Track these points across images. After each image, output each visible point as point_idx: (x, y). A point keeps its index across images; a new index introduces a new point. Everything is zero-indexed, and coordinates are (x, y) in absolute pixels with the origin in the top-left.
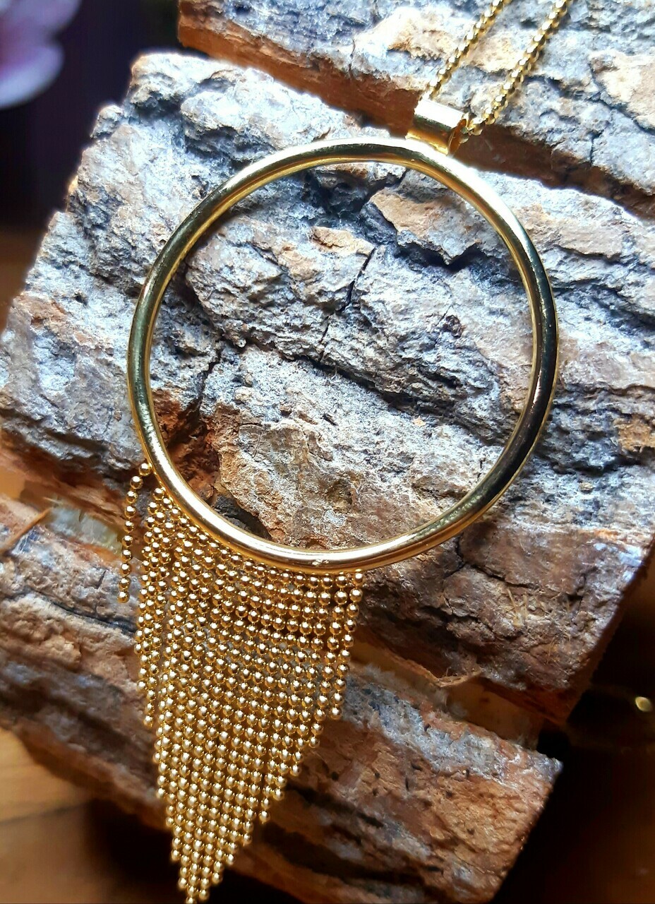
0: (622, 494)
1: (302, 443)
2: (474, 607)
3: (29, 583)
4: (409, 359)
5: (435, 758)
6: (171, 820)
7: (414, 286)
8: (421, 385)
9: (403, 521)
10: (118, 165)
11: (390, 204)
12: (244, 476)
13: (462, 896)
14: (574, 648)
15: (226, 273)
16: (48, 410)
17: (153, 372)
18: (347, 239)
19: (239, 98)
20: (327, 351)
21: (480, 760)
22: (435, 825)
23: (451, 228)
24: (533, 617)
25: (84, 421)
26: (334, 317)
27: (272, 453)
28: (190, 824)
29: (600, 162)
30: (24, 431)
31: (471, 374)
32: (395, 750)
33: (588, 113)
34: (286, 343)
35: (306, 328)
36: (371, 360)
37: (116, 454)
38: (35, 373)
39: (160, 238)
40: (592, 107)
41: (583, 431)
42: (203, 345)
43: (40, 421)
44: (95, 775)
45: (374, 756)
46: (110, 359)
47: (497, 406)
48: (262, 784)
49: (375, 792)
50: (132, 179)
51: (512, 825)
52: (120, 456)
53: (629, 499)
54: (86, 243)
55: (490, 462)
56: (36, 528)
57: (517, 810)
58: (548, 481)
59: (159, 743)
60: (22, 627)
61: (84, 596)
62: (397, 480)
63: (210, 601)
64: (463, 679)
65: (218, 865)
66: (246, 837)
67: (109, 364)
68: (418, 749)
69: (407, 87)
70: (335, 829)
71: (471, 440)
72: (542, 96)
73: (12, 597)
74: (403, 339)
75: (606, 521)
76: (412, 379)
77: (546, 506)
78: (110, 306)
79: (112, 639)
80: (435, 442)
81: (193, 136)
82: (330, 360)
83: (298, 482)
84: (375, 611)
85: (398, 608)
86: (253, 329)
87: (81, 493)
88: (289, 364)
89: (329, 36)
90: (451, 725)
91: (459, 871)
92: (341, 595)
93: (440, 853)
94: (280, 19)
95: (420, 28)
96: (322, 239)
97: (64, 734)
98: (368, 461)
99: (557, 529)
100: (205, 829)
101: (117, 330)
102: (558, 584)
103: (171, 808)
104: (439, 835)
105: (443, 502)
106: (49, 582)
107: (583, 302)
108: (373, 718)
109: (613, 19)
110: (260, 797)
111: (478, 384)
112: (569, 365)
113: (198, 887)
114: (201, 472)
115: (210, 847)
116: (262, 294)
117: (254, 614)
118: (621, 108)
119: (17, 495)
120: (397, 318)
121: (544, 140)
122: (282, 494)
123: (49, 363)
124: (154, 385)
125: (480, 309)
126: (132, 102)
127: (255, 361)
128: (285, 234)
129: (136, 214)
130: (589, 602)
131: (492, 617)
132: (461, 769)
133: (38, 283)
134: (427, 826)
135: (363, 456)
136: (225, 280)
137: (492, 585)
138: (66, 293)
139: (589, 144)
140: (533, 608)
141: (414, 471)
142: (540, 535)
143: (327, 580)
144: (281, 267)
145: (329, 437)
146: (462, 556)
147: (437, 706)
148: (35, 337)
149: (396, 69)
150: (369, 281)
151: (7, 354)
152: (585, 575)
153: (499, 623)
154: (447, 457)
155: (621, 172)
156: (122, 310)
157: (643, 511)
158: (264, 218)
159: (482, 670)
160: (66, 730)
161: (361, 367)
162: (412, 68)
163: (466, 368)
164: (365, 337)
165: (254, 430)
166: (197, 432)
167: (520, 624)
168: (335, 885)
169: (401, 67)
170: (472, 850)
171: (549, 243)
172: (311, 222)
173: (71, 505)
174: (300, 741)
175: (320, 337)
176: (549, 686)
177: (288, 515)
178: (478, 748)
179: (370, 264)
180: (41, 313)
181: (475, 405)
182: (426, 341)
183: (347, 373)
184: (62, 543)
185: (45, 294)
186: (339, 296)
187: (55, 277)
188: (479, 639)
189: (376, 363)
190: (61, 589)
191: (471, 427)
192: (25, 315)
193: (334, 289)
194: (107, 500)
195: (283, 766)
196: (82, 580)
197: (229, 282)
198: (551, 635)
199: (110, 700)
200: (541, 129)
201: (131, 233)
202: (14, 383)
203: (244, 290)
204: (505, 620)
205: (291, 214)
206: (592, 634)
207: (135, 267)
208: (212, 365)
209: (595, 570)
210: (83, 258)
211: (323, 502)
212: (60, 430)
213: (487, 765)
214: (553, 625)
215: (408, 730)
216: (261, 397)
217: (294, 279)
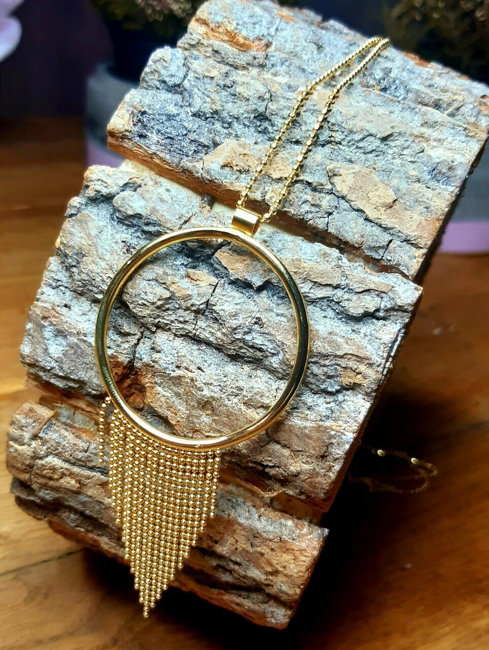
0: (343, 406)
1: (187, 383)
2: (276, 461)
3: (49, 450)
4: (239, 339)
5: (264, 532)
6: (133, 569)
7: (239, 301)
8: (245, 351)
9: (240, 420)
10: (82, 234)
11: (225, 257)
12: (159, 399)
13: (284, 598)
14: (325, 480)
15: (143, 296)
16: (53, 364)
17: (108, 345)
18: (205, 277)
19: (144, 196)
20: (197, 333)
21: (286, 532)
22: (267, 564)
23: (256, 271)
24: (305, 465)
25: (74, 370)
26: (200, 316)
27: (173, 387)
28: (143, 571)
29: (332, 230)
30: (41, 374)
31: (269, 346)
32: (244, 529)
33: (326, 201)
34: (177, 329)
35: (185, 322)
36: (220, 338)
37: (92, 387)
38: (45, 345)
39: (107, 275)
40: (328, 197)
41: (324, 375)
42: (134, 329)
43: (50, 370)
44: (91, 542)
45: (235, 531)
46: (85, 338)
47: (282, 362)
48: (178, 550)
49: (236, 549)
50: (90, 243)
51: (303, 563)
52: (94, 388)
53: (347, 409)
54: (67, 274)
55: (281, 389)
56: (51, 421)
57: (305, 556)
58: (309, 398)
59: (124, 532)
60: (47, 473)
61: (80, 457)
62: (236, 400)
63: (146, 457)
64: (275, 494)
65: (159, 590)
66: (172, 576)
67: (85, 341)
68: (256, 528)
69: (231, 188)
70: (218, 566)
71: (272, 378)
72: (302, 192)
73: (41, 458)
74: (235, 329)
75: (336, 420)
76: (241, 348)
77: (308, 412)
78: (83, 309)
79: (96, 478)
80: (254, 380)
81: (121, 217)
82: (199, 338)
83: (187, 402)
84: (230, 462)
85: (241, 462)
86: (159, 321)
87: (74, 402)
88: (179, 339)
89: (190, 153)
90: (273, 514)
91: (281, 586)
92: (210, 460)
93: (270, 577)
94: (164, 142)
95: (238, 153)
96: (191, 277)
97: (72, 523)
98: (221, 391)
99: (313, 424)
100: (151, 573)
101: (88, 322)
102: (315, 450)
103: (133, 563)
104: (269, 569)
105: (259, 410)
106: (60, 450)
107: (323, 308)
108: (233, 514)
109: (343, 137)
110: (178, 556)
111: (273, 351)
112: (315, 343)
113: (150, 601)
114: (137, 392)
115: (154, 581)
116: (162, 305)
117: (168, 470)
118: (343, 198)
119: (38, 400)
120: (231, 319)
121: (303, 218)
122: (179, 407)
123: (53, 339)
124: (109, 352)
125: (272, 314)
126: (86, 195)
127: (161, 338)
128: (172, 275)
129: (94, 262)
130: (330, 458)
131: (285, 466)
132: (277, 537)
133: (43, 297)
134: (263, 565)
135: (219, 388)
136: (142, 299)
137: (285, 451)
138: (59, 304)
139: (327, 219)
140: (304, 461)
141: (244, 396)
142: (305, 427)
143: (203, 454)
144: (171, 292)
145: (201, 378)
146: (269, 437)
147: (265, 505)
148: (44, 326)
149: (226, 177)
150: (216, 299)
151: (29, 335)
152: (327, 446)
153: (289, 469)
154: (260, 388)
155: (342, 236)
156: (90, 311)
157: (353, 415)
158: (161, 265)
159: (284, 489)
160: (74, 521)
161: (215, 342)
162: (234, 177)
163: (266, 343)
164: (216, 326)
165: (163, 376)
166: (134, 373)
167: (299, 469)
168: (222, 594)
169: (229, 176)
170: (286, 576)
171: (305, 279)
172: (186, 266)
173: (69, 407)
174: (196, 529)
175: (194, 326)
176: (316, 497)
177: (183, 418)
178: (286, 526)
179: (216, 289)
180: (46, 315)
181: (272, 361)
182: (246, 330)
183: (208, 344)
184: (65, 429)
185: (48, 304)
186: (202, 307)
187: (52, 294)
188: (281, 476)
189: (222, 340)
190: (67, 453)
191: (272, 371)
192: (38, 315)
193: (198, 303)
194: (88, 406)
195: (188, 541)
196: (78, 449)
197: (145, 300)
198: (313, 474)
199: (97, 507)
200: (301, 213)
201: (92, 272)
202: (34, 350)
203: (153, 304)
204: (292, 467)
205: (175, 263)
206: (333, 473)
207: (95, 289)
208: (139, 340)
209: (332, 443)
210: (67, 283)
211: (200, 412)
212: (61, 374)
213: (289, 534)
214: (314, 469)
215: (250, 518)
216: (165, 358)
217: (179, 298)
